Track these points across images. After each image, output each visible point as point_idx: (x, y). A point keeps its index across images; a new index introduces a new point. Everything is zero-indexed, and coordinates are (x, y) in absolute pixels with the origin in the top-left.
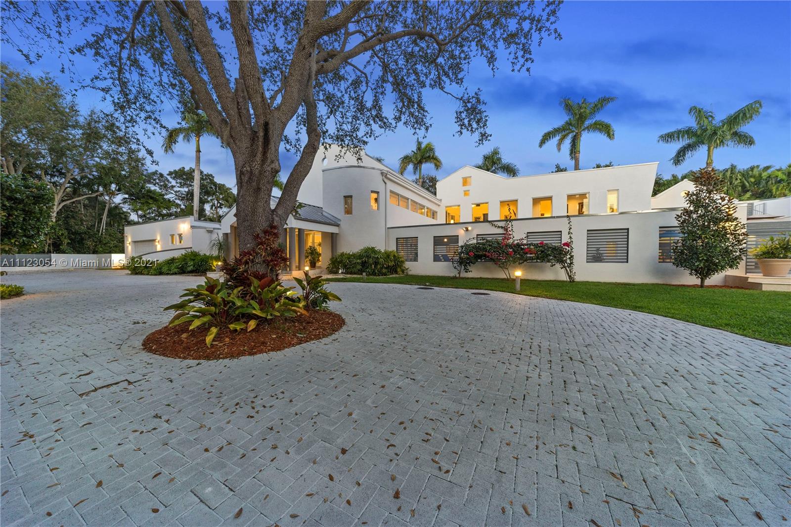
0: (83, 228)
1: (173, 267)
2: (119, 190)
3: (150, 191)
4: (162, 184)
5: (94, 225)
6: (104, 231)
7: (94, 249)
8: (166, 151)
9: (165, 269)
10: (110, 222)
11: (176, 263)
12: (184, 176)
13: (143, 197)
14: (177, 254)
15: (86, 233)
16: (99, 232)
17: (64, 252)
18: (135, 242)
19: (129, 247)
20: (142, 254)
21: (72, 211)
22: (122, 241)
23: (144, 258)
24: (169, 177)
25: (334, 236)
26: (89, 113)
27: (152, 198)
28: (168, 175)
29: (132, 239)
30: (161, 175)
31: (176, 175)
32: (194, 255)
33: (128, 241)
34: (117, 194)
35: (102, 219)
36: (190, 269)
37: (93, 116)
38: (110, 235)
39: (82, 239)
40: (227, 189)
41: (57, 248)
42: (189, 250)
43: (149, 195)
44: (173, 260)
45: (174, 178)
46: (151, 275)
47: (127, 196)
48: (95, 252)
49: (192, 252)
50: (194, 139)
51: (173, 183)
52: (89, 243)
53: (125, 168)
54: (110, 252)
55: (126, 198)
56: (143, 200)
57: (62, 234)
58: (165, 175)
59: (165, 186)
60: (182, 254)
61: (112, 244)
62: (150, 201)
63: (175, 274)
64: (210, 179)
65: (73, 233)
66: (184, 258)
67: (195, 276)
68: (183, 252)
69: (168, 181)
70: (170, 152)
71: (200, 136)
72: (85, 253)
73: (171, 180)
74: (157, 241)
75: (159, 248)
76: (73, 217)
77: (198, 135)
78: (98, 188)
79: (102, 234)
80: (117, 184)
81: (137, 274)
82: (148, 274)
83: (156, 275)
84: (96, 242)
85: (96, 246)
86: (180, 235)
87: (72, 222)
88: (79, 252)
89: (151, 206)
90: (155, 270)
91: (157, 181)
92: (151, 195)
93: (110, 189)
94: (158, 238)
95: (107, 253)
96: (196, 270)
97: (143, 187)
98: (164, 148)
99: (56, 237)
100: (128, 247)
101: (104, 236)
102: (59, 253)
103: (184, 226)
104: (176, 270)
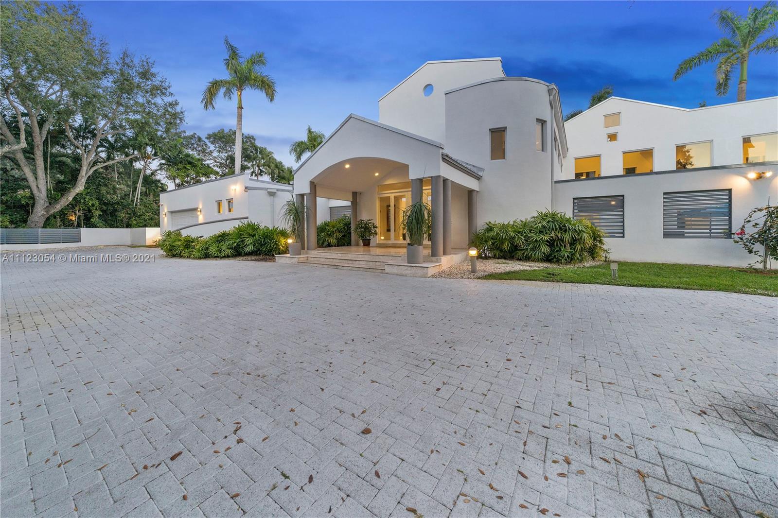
0: (116, 198)
1: (224, 246)
2: (155, 154)
3: (188, 155)
4: (200, 149)
5: (129, 195)
6: (139, 201)
7: (128, 222)
8: (206, 107)
9: (213, 249)
10: (146, 191)
11: (228, 240)
12: (224, 139)
13: (181, 162)
14: (229, 227)
15: (118, 204)
16: (133, 202)
17: (95, 227)
18: (172, 212)
19: (165, 220)
20: (182, 227)
21: (104, 178)
22: (157, 212)
23: (184, 233)
24: (207, 141)
25: (474, 194)
26: (121, 56)
27: (190, 163)
28: (207, 138)
29: (168, 209)
30: (200, 139)
31: (215, 138)
32: (252, 230)
33: (164, 210)
34: (153, 160)
35: (136, 187)
36: (249, 249)
37: (126, 59)
38: (145, 206)
39: (115, 210)
40: (269, 153)
41: (88, 221)
42: (246, 221)
43: (187, 160)
44: (223, 237)
45: (212, 143)
46: (195, 258)
47: (163, 162)
48: (128, 226)
49: (249, 225)
50: (235, 94)
51: (212, 147)
52: (122, 215)
53: (162, 123)
54: (145, 226)
55: (163, 164)
56: (180, 166)
57: (93, 205)
58: (204, 139)
59: (204, 151)
60: (234, 227)
61: (147, 216)
62: (188, 167)
63: (228, 257)
64: (250, 141)
65: (105, 204)
66: (240, 233)
67: (256, 260)
68: (237, 224)
69: (206, 145)
70: (210, 108)
71: (242, 90)
72: (118, 227)
73: (209, 144)
74: (199, 210)
75: (201, 219)
76: (106, 185)
77: (240, 88)
78: (134, 152)
79: (136, 205)
80: (153, 146)
81: (174, 256)
82: (189, 257)
83: (200, 258)
84: (130, 214)
85: (130, 218)
86: (230, 201)
87: (104, 190)
88: (111, 226)
89: (189, 172)
90: (199, 251)
91: (195, 146)
92: (189, 159)
93: (145, 153)
94: (200, 207)
95: (142, 227)
96: (257, 251)
97: (180, 152)
98: (204, 103)
99: (86, 208)
100: (164, 218)
101: (139, 207)
102: (90, 227)
103: (235, 188)
104: (228, 252)
